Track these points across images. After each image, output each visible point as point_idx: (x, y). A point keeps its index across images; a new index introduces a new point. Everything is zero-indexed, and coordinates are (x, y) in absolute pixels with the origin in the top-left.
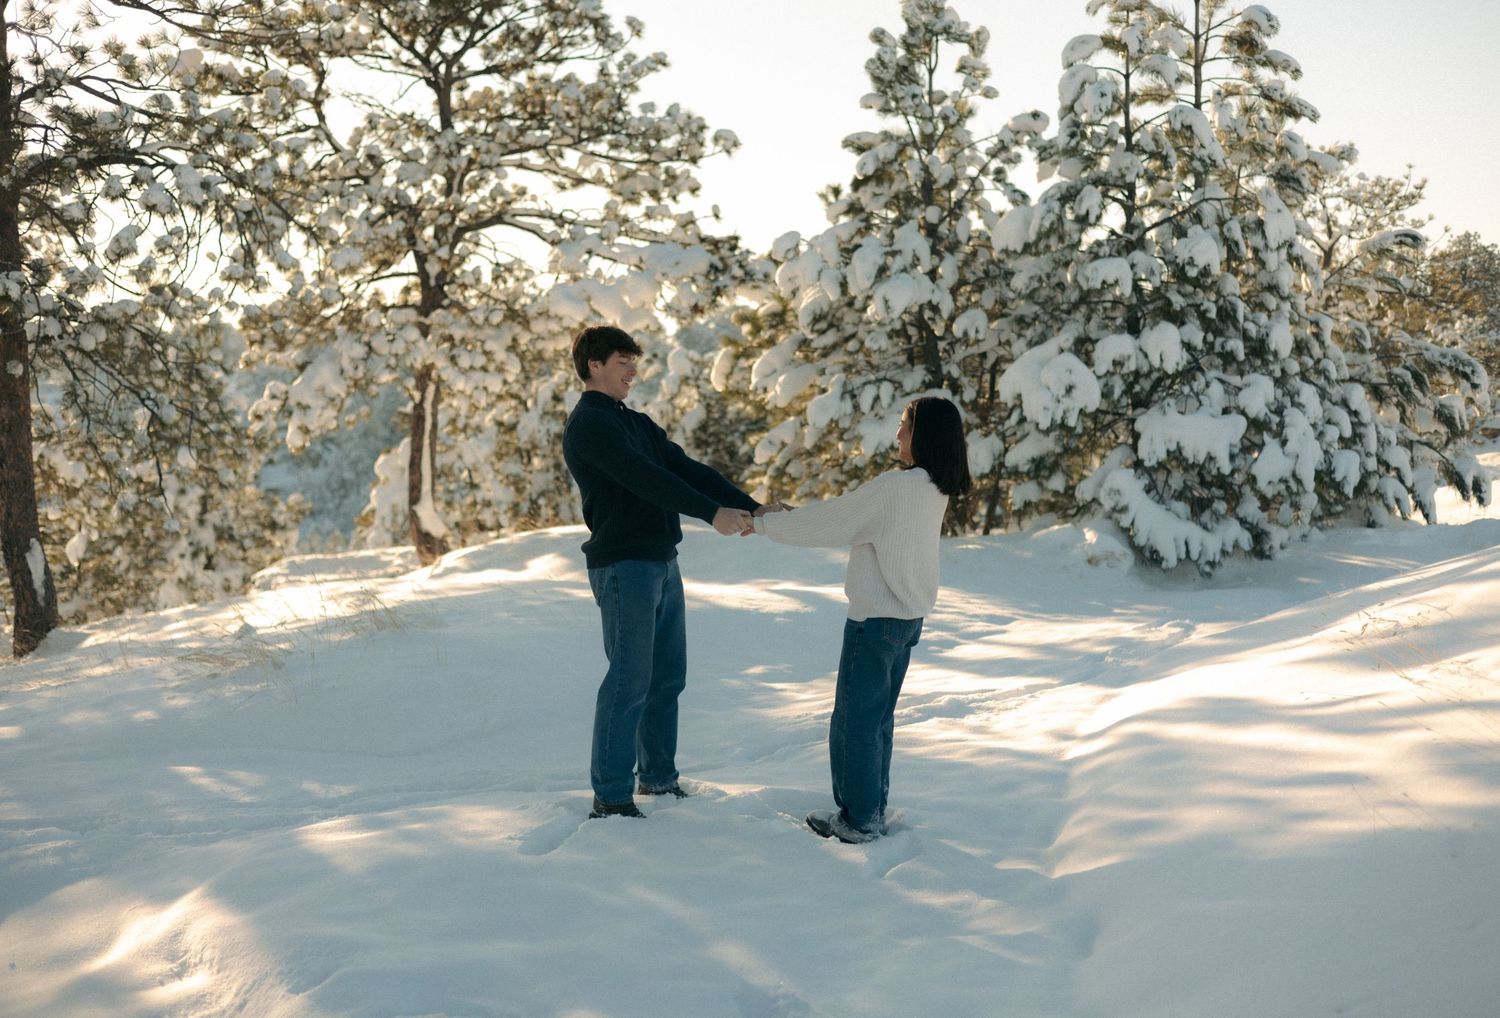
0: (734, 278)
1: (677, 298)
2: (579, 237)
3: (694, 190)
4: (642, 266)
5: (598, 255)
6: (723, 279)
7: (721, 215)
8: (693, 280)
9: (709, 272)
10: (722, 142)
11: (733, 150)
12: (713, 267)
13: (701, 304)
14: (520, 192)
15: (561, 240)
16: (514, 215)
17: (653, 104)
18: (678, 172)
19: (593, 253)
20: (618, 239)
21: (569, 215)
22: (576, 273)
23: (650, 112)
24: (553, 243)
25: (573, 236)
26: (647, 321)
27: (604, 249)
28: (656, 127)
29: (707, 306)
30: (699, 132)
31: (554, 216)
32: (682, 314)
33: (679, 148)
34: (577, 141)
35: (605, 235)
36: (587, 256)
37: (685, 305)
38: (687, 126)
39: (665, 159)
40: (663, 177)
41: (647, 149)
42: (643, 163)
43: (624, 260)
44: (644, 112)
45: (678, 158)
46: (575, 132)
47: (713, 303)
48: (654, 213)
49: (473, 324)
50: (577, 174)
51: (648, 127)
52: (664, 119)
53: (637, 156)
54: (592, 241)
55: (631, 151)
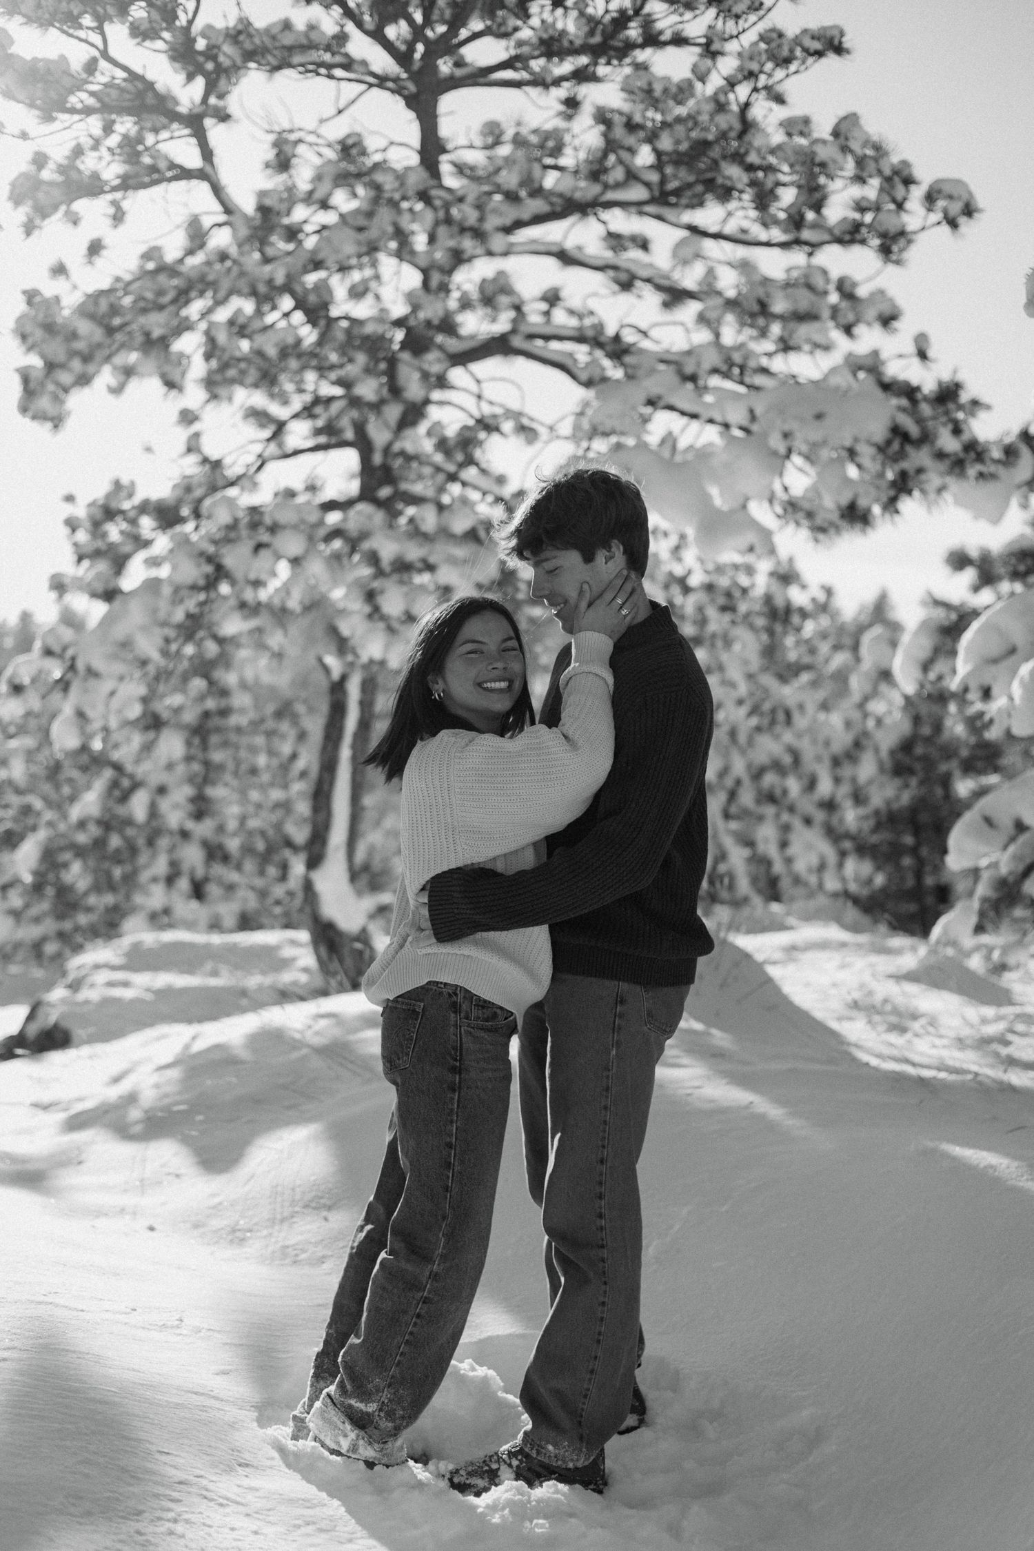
0: (940, 455)
1: (815, 490)
2: (640, 373)
3: (888, 320)
4: (755, 428)
5: (671, 408)
6: (920, 457)
7: (931, 353)
8: (852, 453)
9: (889, 443)
10: (941, 203)
11: (962, 220)
12: (897, 431)
13: (862, 503)
14: (549, 294)
15: (604, 380)
16: (531, 337)
17: (806, 121)
18: (862, 292)
19: (662, 403)
20: (715, 381)
21: (629, 337)
22: (623, 440)
23: (802, 134)
24: (588, 384)
25: (630, 371)
26: (750, 537)
27: (684, 396)
28: (806, 154)
29: (876, 510)
30: (897, 179)
31: (602, 339)
32: (819, 521)
33: (857, 216)
34: (657, 193)
35: (689, 369)
36: (649, 410)
37: (830, 503)
38: (871, 166)
39: (826, 237)
40: (834, 298)
41: (796, 221)
42: (784, 245)
43: (718, 418)
44: (789, 135)
45: (852, 241)
46: (654, 177)
47: (891, 505)
48: (795, 336)
49: (416, 532)
50: (668, 278)
51: (792, 159)
52: (824, 142)
53: (777, 234)
54: (662, 381)
55: (765, 225)
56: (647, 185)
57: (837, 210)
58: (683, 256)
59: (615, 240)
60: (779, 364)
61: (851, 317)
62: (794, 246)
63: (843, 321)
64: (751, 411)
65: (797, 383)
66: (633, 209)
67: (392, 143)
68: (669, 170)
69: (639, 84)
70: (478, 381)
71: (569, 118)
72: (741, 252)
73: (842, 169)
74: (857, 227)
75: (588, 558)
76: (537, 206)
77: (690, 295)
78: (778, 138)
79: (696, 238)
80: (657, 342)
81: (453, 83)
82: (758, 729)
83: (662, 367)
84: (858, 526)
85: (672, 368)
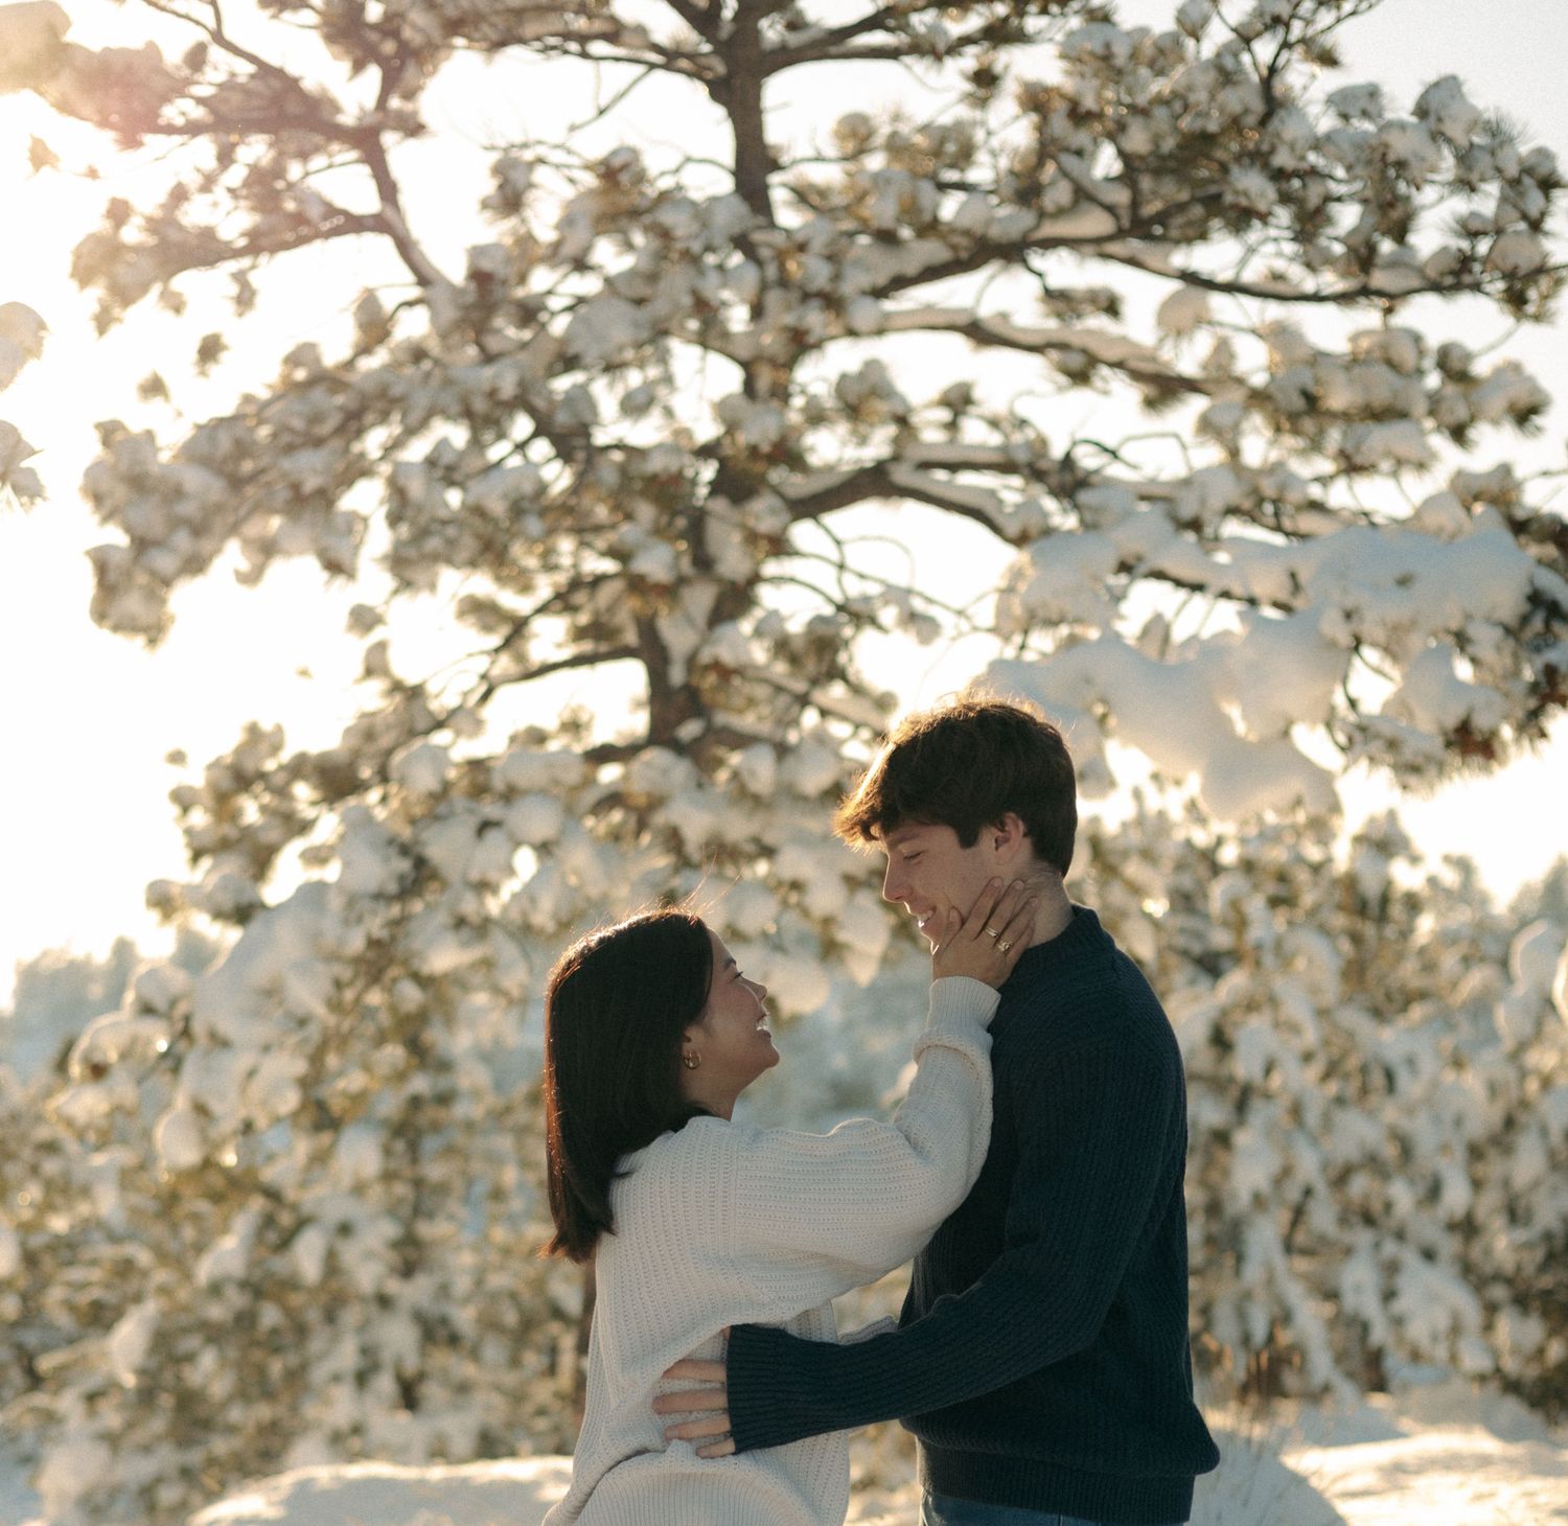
1: (1400, 704)
2: (1106, 519)
3: (1525, 414)
4: (1298, 603)
5: (1160, 575)
8: (1462, 640)
9: (1525, 620)
13: (1482, 722)
14: (953, 397)
15: (1048, 532)
16: (926, 466)
17: (1373, 92)
18: (1481, 368)
19: (1143, 568)
20: (1233, 528)
21: (1088, 460)
22: (1079, 630)
23: (1365, 114)
24: (1021, 540)
25: (1088, 517)
26: (1296, 785)
27: (1181, 555)
28: (1373, 149)
29: (1507, 732)
30: (1528, 181)
31: (1043, 465)
32: (1408, 754)
33: (1465, 245)
34: (1126, 223)
35: (1187, 511)
36: (1123, 579)
37: (1427, 726)
38: (1484, 162)
39: (1416, 283)
40: (1433, 380)
41: (1363, 258)
42: (1344, 298)
43: (1237, 589)
44: (1345, 117)
45: (1457, 287)
46: (1121, 196)
47: (1531, 725)
48: (1364, 448)
49: (744, 796)
50: (1153, 359)
51: (1351, 158)
52: (1402, 126)
53: (1330, 281)
54: (1144, 532)
55: (1310, 266)
56: (1110, 209)
57: (1430, 237)
58: (1176, 322)
59: (1059, 300)
60: (1339, 495)
61: (1461, 413)
62: (1362, 300)
63: (1451, 419)
64: (1293, 576)
65: (1373, 525)
66: (1089, 249)
67: (688, 159)
68: (1146, 183)
69: (1088, 46)
70: (838, 543)
71: (982, 103)
72: (1274, 311)
73: (1433, 170)
74: (1465, 261)
75: (968, 839)
76: (933, 251)
77: (1191, 386)
78: (1326, 123)
79: (1196, 292)
80: (1134, 467)
81: (785, 57)
82: (1340, 1101)
83: (1144, 507)
84: (1477, 760)
85: (1160, 508)
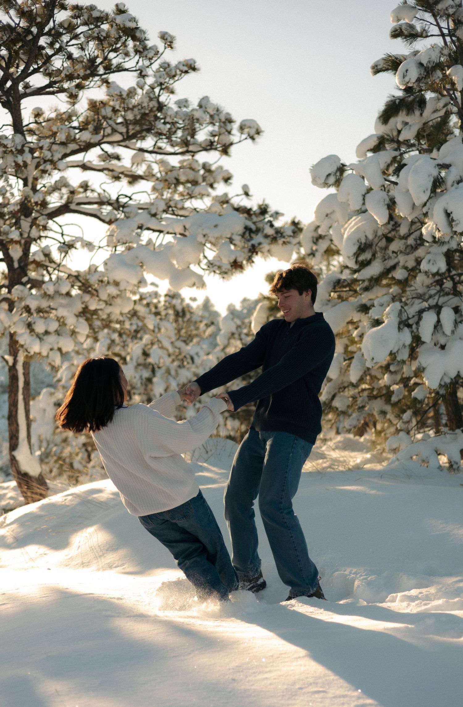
0: (266, 236)
1: (218, 257)
2: (132, 215)
3: (227, 179)
4: (187, 233)
5: (148, 229)
6: (258, 238)
7: (250, 193)
8: (231, 241)
9: (244, 233)
10: (246, 130)
11: (256, 136)
12: (246, 228)
13: (239, 260)
14: (83, 185)
15: (117, 220)
16: (79, 204)
17: (186, 101)
18: (213, 168)
19: (144, 227)
20: (165, 215)
21: (123, 200)
22: (130, 244)
23: (185, 106)
24: (110, 223)
25: (127, 215)
26: (193, 280)
27: (153, 223)
28: (190, 116)
29: (245, 262)
30: (227, 122)
31: (111, 202)
32: (223, 270)
33: (212, 138)
34: (125, 137)
35: (153, 212)
36: (139, 230)
37: (226, 262)
38: (216, 118)
39: (201, 149)
40: (202, 172)
41: (186, 143)
42: (182, 153)
43: (171, 231)
44: (180, 107)
45: (211, 149)
46: (124, 130)
47: (250, 260)
48: (194, 192)
49: (46, 295)
50: (131, 171)
51: (183, 118)
52: (196, 110)
53: (177, 149)
54: (142, 217)
55: (172, 146)
56: (121, 133)
58: (135, 161)
59: (108, 157)
60: (188, 204)
61: (212, 181)
62: (187, 154)
63: (209, 182)
64: (184, 227)
65: (198, 212)
66: (115, 144)
68: (131, 127)
69: (115, 93)
70: (60, 226)
72: (159, 157)
73: (205, 121)
74: (212, 143)
76: (73, 146)
77: (141, 177)
78: (175, 108)
79: (141, 153)
80: (135, 200)
81: (26, 95)
83: (140, 211)
84: (239, 269)
85: (146, 211)
